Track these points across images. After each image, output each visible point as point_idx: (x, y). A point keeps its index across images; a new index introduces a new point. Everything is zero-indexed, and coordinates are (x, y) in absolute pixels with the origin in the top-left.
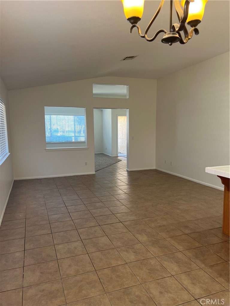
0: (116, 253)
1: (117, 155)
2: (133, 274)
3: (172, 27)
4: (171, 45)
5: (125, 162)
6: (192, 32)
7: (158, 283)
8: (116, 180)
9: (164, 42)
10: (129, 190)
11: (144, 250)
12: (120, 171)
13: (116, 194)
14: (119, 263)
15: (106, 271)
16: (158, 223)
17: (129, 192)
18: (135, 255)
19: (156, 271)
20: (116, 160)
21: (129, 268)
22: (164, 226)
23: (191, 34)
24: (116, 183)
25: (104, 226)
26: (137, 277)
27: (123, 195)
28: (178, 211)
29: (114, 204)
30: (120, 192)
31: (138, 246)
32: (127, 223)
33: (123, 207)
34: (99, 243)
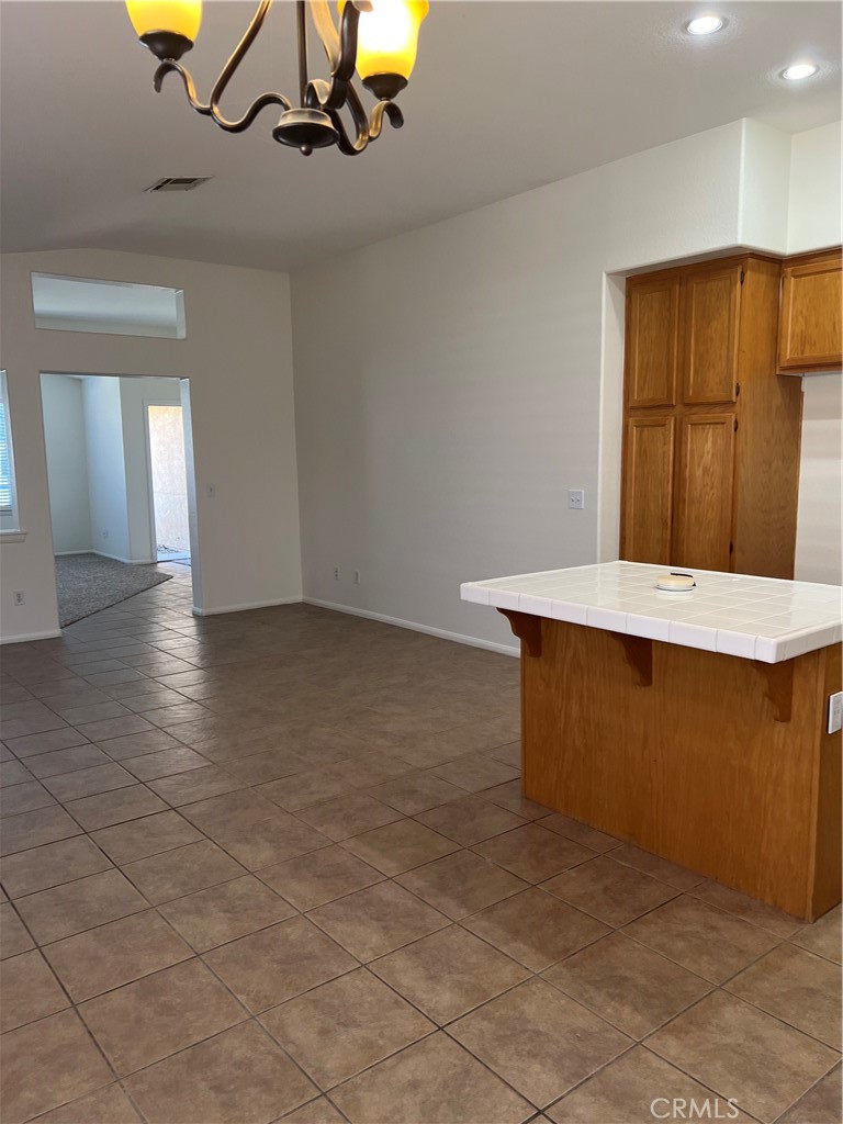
0: (156, 927)
1: (153, 556)
2: (223, 989)
3: (306, 90)
4: (307, 153)
5: (184, 582)
6: (379, 116)
7: (315, 1003)
8: (151, 656)
9: (282, 139)
10: (201, 686)
11: (264, 894)
12: (165, 617)
13: (150, 707)
14: (169, 959)
15: (118, 999)
16: (312, 793)
17: (203, 694)
18: (229, 919)
19: (305, 962)
20: (149, 577)
21: (206, 972)
22: (333, 799)
23: (377, 124)
24: (150, 665)
25: (106, 832)
26: (239, 997)
27: (182, 707)
28: (380, 742)
29: (147, 746)
30: (170, 696)
31: (239, 887)
32: (195, 810)
33: (182, 751)
34: (87, 899)
